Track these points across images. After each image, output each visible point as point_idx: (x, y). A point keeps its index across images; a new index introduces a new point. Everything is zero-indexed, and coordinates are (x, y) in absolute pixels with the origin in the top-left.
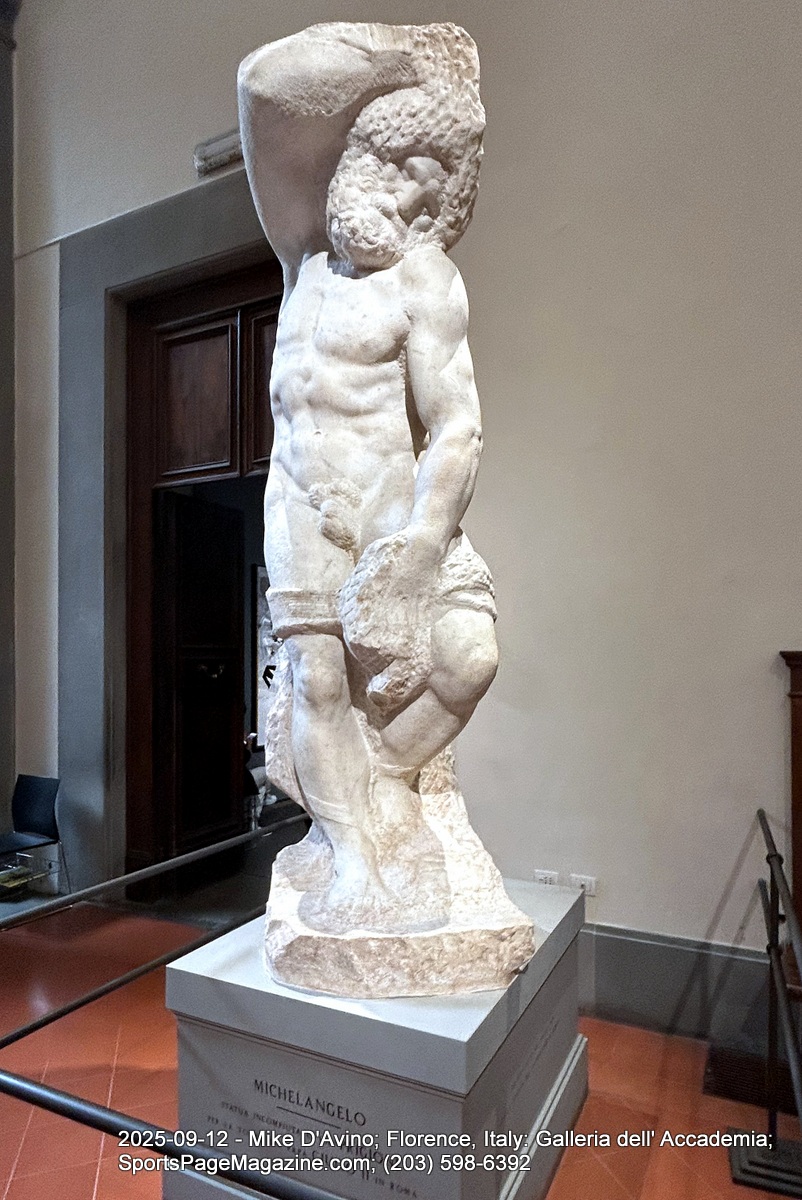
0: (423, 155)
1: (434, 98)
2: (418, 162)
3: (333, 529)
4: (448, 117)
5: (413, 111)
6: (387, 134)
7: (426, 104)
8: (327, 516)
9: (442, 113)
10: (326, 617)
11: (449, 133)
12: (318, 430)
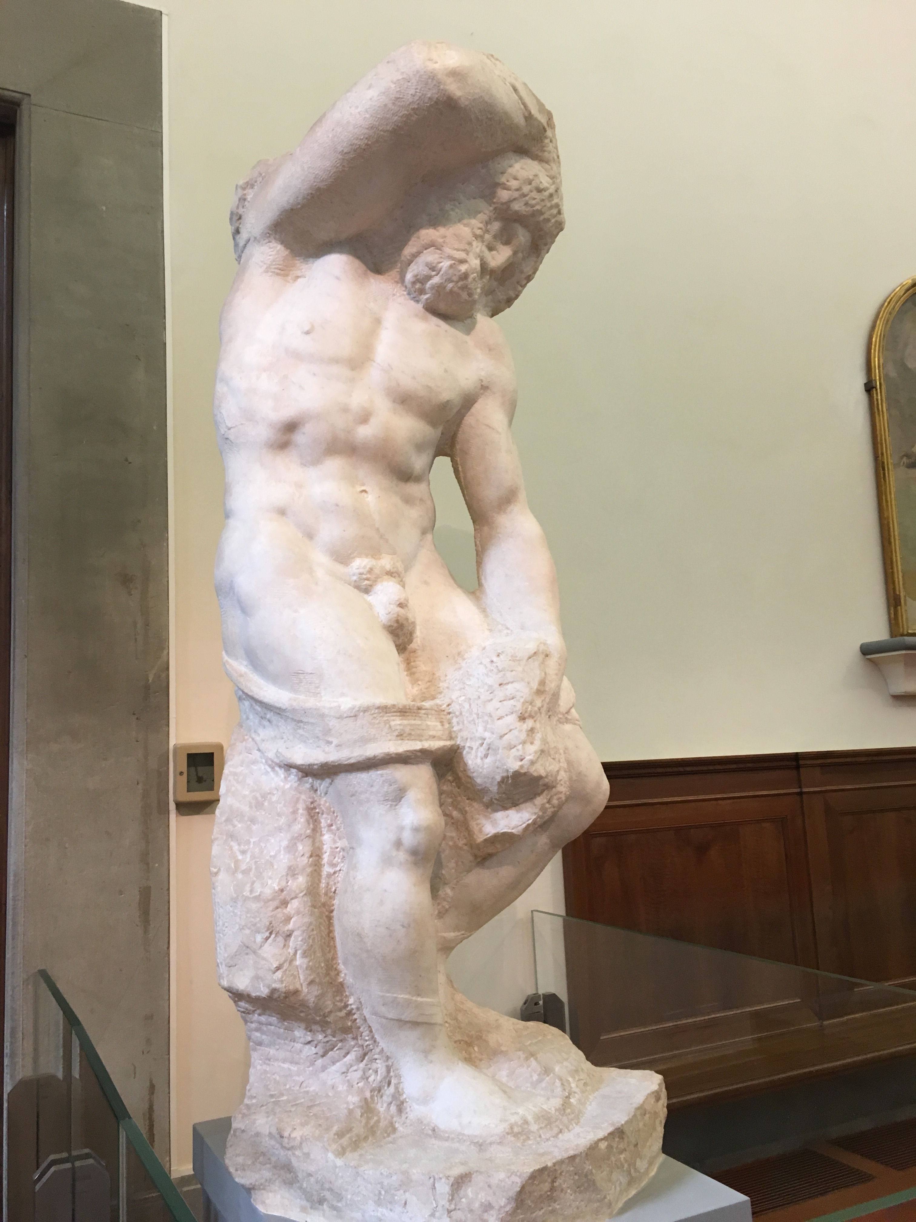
1: (554, 183)
2: (523, 235)
3: (405, 623)
7: (548, 185)
10: (440, 739)
12: (363, 488)
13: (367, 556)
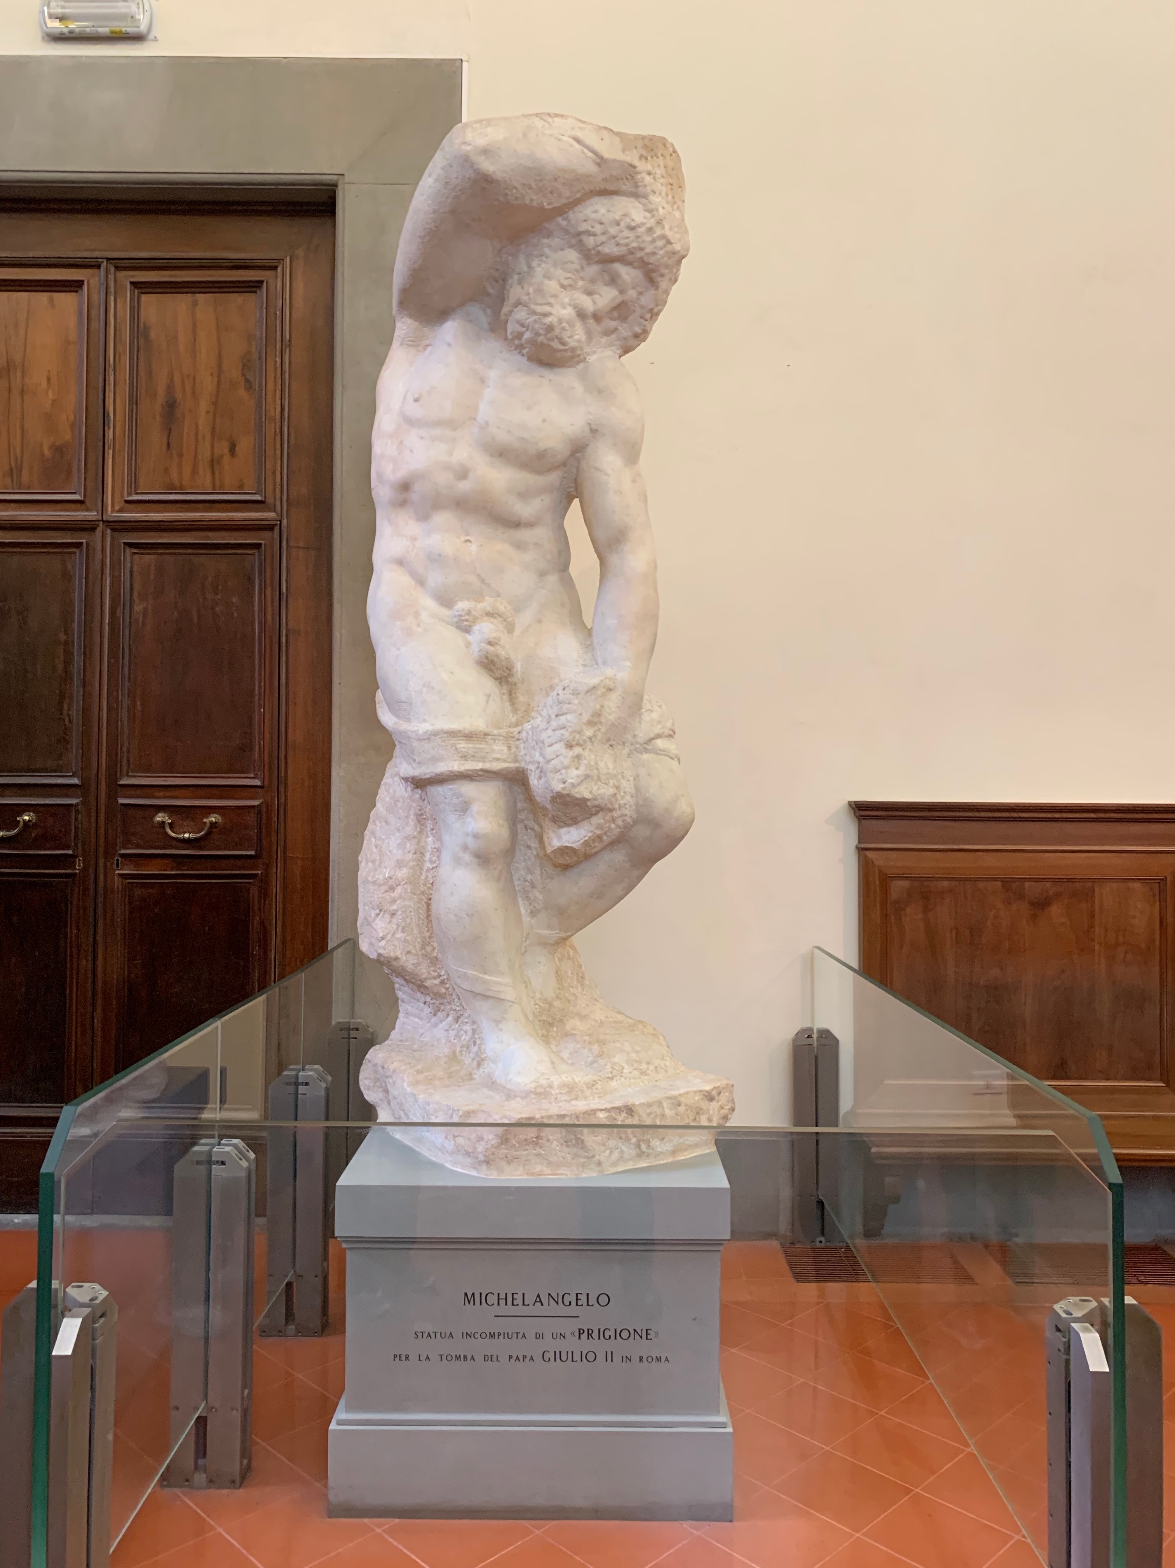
0: (629, 264)
1: (653, 216)
2: (627, 274)
3: (495, 659)
4: (663, 237)
5: (633, 224)
6: (603, 238)
7: (645, 221)
8: (490, 643)
9: (658, 232)
11: (661, 252)
12: (468, 538)
13: (468, 599)
